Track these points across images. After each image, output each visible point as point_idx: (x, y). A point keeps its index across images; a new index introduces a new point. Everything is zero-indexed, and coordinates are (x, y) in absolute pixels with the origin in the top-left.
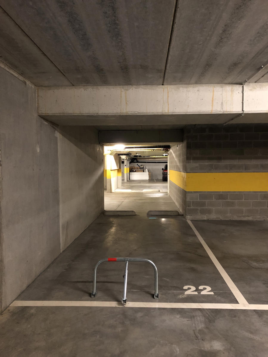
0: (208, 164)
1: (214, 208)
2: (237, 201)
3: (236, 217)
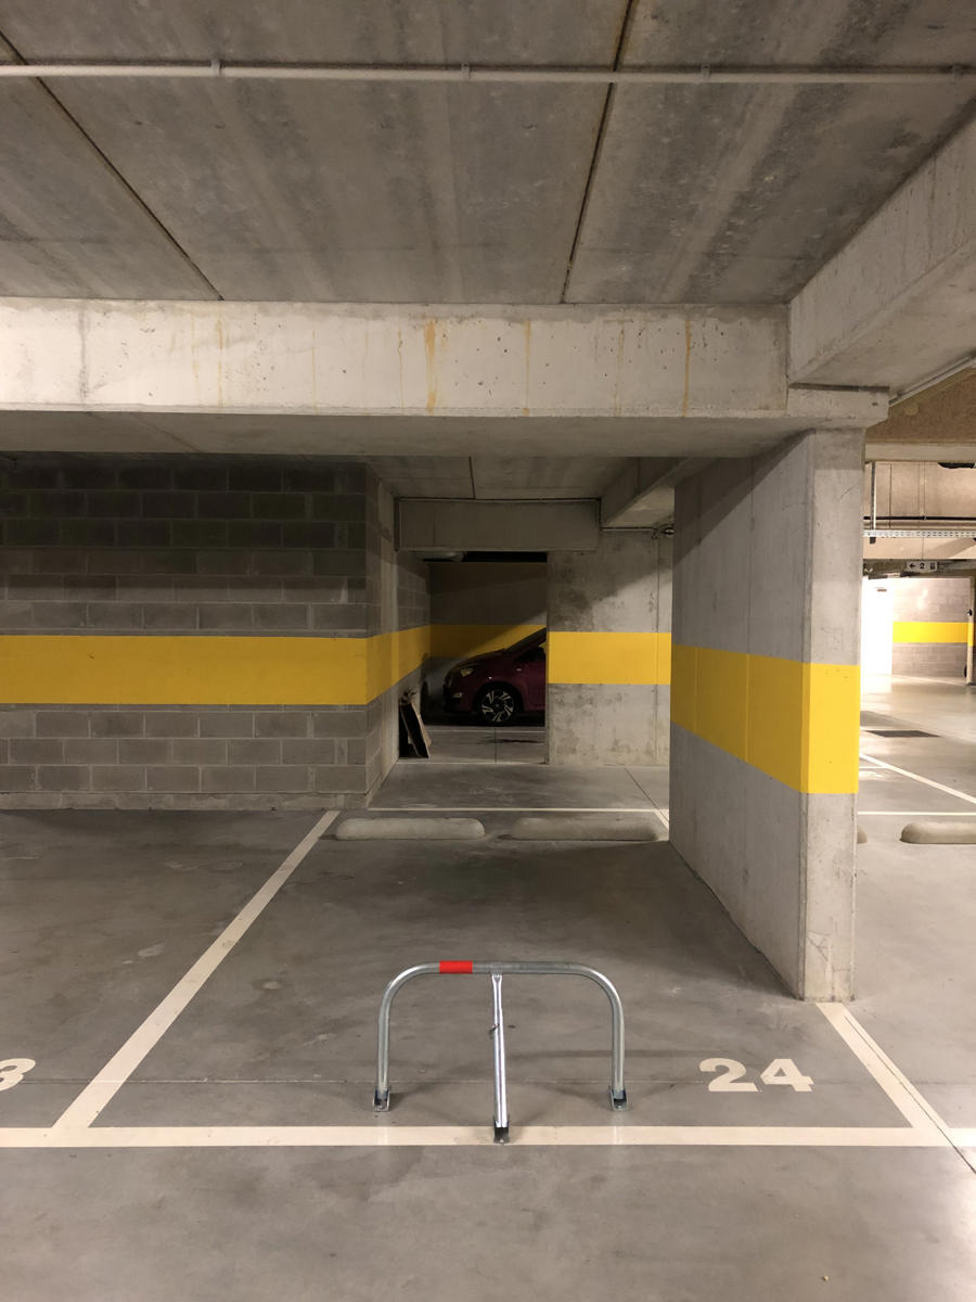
0: (66, 601)
1: (91, 766)
2: (172, 738)
3: (172, 797)
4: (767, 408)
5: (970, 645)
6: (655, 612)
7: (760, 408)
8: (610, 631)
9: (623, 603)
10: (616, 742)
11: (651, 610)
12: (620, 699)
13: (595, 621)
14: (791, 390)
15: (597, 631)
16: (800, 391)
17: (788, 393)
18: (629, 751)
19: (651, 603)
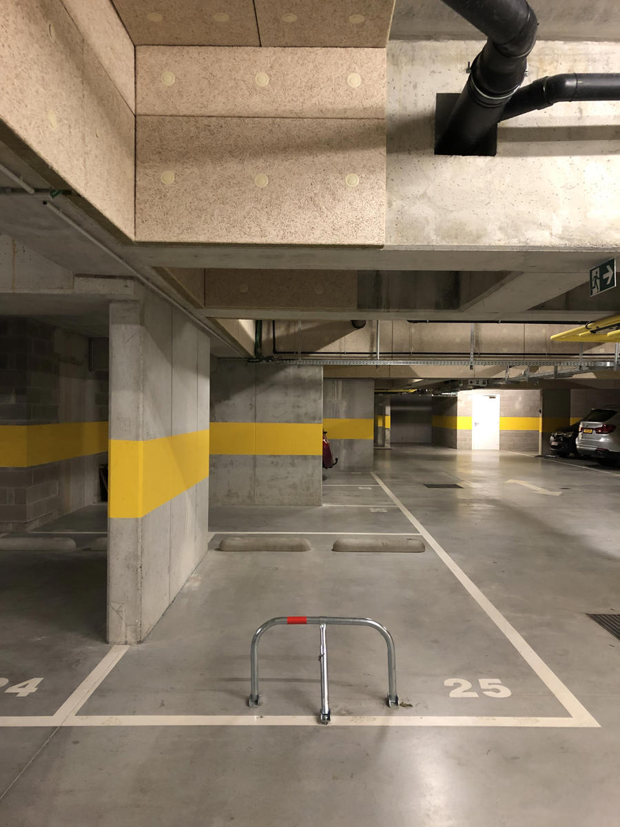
4: (62, 288)
5: (540, 431)
6: (253, 410)
7: (58, 288)
8: (226, 421)
9: (234, 404)
10: (230, 491)
11: (251, 408)
12: (232, 464)
13: (216, 415)
14: (75, 278)
15: (218, 422)
16: (81, 278)
17: (74, 279)
18: (238, 497)
19: (251, 404)
